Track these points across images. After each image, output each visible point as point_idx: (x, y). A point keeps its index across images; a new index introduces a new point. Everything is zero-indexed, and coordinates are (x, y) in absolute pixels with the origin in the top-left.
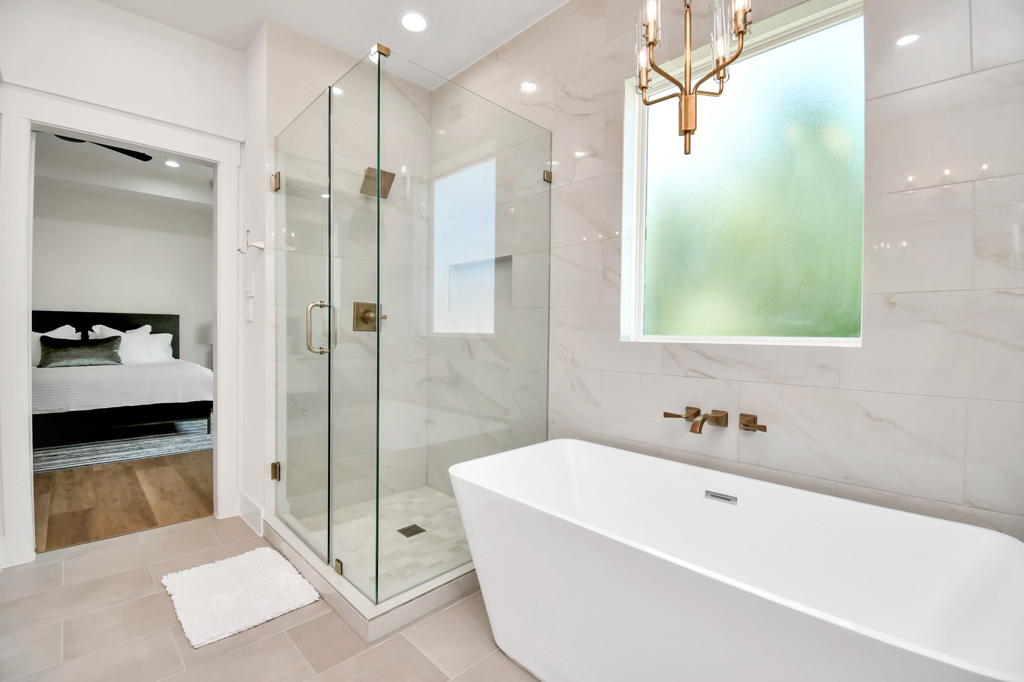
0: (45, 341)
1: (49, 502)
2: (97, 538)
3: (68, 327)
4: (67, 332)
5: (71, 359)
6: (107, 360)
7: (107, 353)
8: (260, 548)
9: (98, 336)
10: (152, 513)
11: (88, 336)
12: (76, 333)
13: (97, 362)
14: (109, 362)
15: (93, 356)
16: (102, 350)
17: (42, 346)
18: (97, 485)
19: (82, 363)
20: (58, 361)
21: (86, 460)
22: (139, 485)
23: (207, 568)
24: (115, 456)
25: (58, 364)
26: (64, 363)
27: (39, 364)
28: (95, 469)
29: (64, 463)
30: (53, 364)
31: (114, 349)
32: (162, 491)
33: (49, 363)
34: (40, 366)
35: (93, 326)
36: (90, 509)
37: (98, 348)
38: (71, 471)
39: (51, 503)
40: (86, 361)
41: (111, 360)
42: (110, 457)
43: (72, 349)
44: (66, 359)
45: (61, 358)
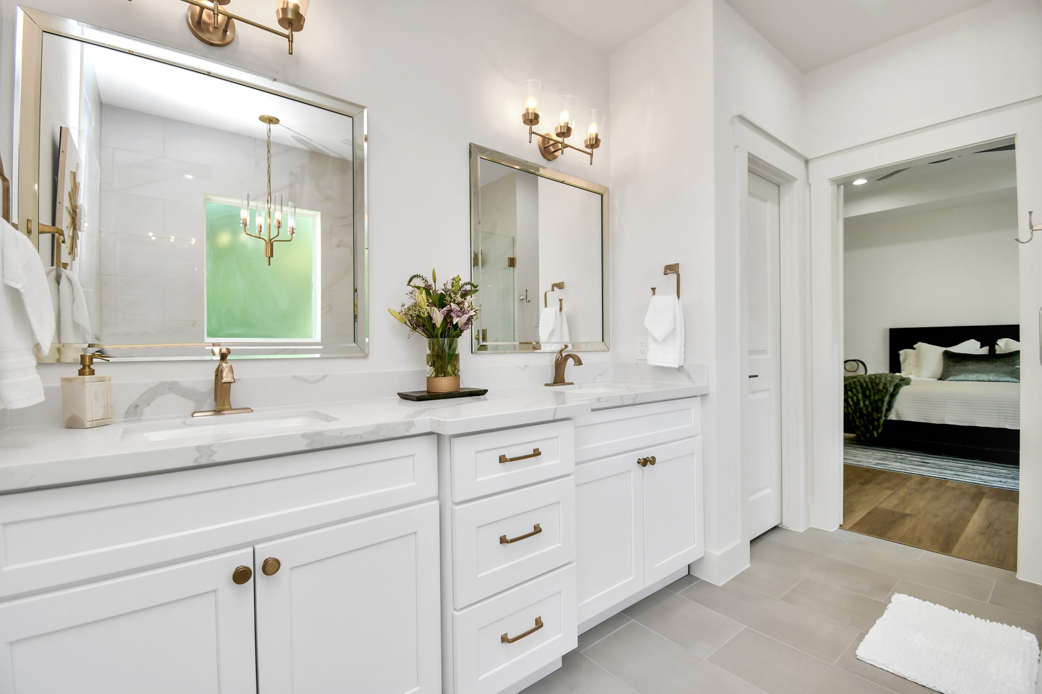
0: (947, 355)
1: (885, 497)
2: (890, 539)
3: (973, 341)
4: (971, 347)
5: (969, 374)
6: (1007, 377)
7: (1010, 368)
8: (1019, 628)
9: (1002, 351)
10: (957, 541)
11: (995, 351)
12: (981, 347)
13: (996, 378)
14: (1010, 379)
15: (991, 372)
16: (1002, 366)
17: (944, 360)
18: (936, 498)
19: (980, 379)
20: (956, 375)
21: (948, 475)
22: (973, 512)
23: (940, 610)
24: (980, 479)
25: (957, 378)
26: (962, 377)
27: (939, 377)
28: (948, 484)
29: (929, 471)
30: (952, 378)
31: (1015, 365)
32: (990, 525)
33: (949, 377)
34: (940, 379)
35: (999, 340)
36: (908, 515)
37: (997, 364)
38: (928, 479)
39: (886, 499)
40: (984, 377)
41: (1012, 377)
42: (974, 478)
43: (970, 363)
44: (963, 373)
45: (960, 372)
